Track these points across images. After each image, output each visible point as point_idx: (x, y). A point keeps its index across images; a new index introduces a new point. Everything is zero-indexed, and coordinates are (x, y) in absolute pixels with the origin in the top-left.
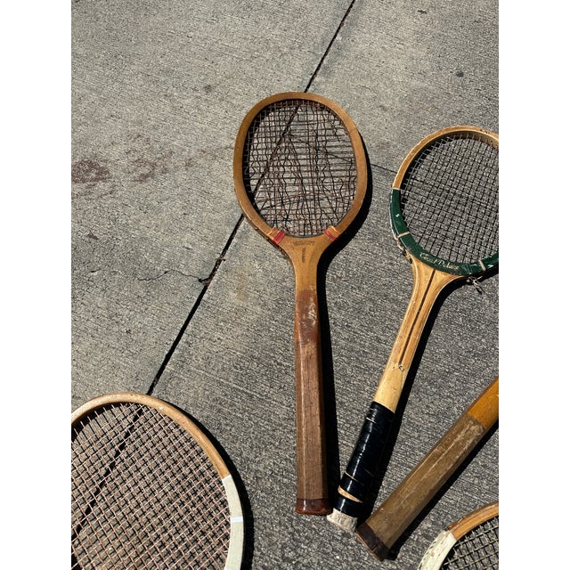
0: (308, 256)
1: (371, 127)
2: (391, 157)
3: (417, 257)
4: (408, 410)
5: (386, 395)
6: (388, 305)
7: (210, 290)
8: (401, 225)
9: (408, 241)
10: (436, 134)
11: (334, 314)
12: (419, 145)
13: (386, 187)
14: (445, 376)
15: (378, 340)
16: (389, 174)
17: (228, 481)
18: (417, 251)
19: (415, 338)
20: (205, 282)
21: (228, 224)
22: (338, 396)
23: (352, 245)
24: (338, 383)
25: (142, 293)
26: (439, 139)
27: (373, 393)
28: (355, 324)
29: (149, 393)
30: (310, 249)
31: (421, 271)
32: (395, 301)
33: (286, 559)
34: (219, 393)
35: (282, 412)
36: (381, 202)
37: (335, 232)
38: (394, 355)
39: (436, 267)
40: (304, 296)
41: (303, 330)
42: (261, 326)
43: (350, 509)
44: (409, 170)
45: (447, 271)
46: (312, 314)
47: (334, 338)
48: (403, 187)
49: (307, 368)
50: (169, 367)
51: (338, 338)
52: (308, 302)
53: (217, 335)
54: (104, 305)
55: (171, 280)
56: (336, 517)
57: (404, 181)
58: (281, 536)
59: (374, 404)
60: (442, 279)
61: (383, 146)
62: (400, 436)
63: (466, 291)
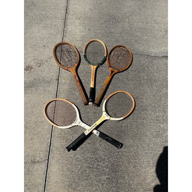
0: (73, 70)
1: (77, 45)
2: (82, 49)
3: (91, 64)
4: (96, 87)
5: (92, 86)
6: (89, 74)
7: (59, 81)
8: (87, 60)
9: (89, 63)
10: (88, 43)
11: (81, 78)
12: (86, 45)
13: (82, 54)
14: (100, 81)
15: (89, 79)
16: (82, 52)
17: (73, 105)
18: (90, 64)
19: (94, 77)
20: (58, 80)
21: (58, 69)
22: (85, 89)
23: (80, 66)
24: (85, 87)
25: (48, 85)
26: (89, 43)
27: (90, 86)
28: (85, 78)
29: (56, 98)
30: (73, 69)
31: (92, 66)
32: (90, 73)
33: (85, 112)
34: (67, 95)
35: (78, 94)
36: (82, 57)
37: (76, 65)
38: (92, 80)
39: (94, 65)
40: (75, 76)
41: (77, 81)
42: (70, 84)
43: (91, 101)
44: (85, 50)
45: (96, 65)
46: (77, 78)
47: (82, 81)
48: (85, 54)
49: (79, 86)
50: (58, 94)
51: (83, 81)
52: (76, 77)
53: (63, 87)
54: (42, 89)
55: (52, 81)
56: (90, 103)
57: (85, 53)
58: (83, 109)
59: (91, 88)
60: (95, 67)
61: (80, 47)
62: (96, 91)
63: (100, 67)
